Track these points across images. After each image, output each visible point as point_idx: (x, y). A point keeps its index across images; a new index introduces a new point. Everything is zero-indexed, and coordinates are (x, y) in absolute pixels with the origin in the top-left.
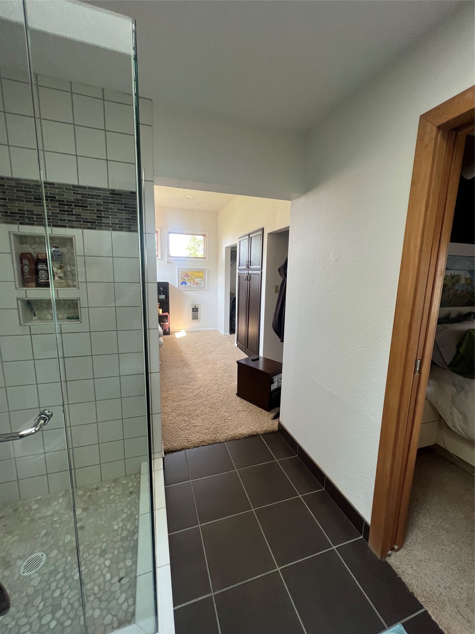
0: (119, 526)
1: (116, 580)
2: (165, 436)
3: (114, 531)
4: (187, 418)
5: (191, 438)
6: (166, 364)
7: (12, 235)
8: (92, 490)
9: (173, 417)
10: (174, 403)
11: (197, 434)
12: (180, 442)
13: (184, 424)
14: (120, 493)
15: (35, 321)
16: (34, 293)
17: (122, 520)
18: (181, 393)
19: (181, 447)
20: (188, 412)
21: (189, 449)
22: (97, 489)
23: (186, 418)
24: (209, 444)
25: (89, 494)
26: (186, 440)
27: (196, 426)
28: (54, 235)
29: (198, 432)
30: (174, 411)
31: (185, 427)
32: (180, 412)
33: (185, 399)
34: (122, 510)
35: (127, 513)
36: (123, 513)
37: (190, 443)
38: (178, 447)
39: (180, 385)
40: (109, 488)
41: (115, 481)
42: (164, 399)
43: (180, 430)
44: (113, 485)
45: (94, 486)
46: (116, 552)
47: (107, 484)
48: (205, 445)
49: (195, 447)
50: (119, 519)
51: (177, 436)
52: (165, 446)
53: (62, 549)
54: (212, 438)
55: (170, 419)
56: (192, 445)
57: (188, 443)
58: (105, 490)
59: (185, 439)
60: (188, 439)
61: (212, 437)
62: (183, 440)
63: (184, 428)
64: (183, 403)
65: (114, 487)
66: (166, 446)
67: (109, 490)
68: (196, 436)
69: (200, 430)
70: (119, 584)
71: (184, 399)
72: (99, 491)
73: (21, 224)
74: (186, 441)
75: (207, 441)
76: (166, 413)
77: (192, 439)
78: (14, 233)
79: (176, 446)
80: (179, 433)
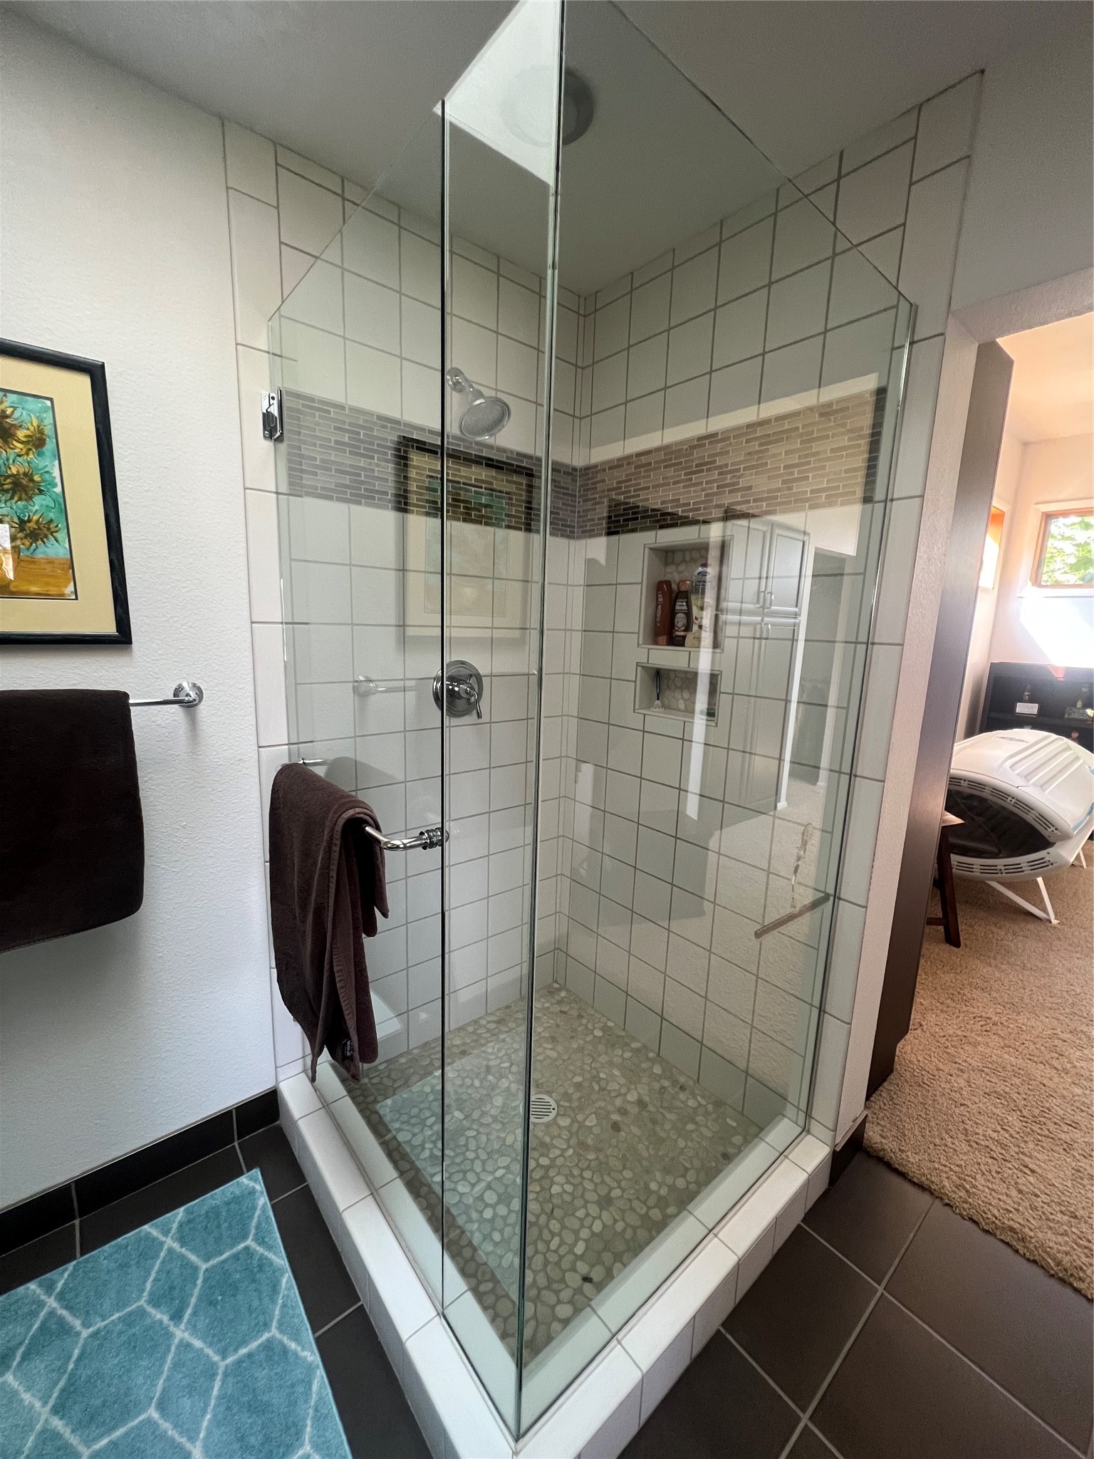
0: (660, 1188)
1: (583, 1268)
2: (901, 1111)
3: (647, 1187)
4: (1018, 1124)
5: (980, 1187)
6: (1076, 933)
7: (647, 550)
8: (675, 1083)
9: (970, 1086)
10: (1009, 1053)
11: (1014, 1193)
12: (929, 1165)
13: (989, 1131)
14: (709, 1134)
15: (657, 709)
16: (666, 657)
17: (672, 1188)
18: (1056, 1042)
19: (924, 1179)
20: (1037, 1112)
21: (947, 1208)
22: (682, 1088)
23: (1013, 1119)
24: (1035, 1262)
25: (666, 1083)
26: (959, 1178)
27: (1033, 1171)
28: (702, 540)
29: (1020, 1191)
30: (988, 1074)
31: (987, 1143)
32: (1007, 1090)
33: (1059, 1067)
34: (687, 1169)
35: (689, 1183)
36: (684, 1176)
37: (963, 1194)
38: (913, 1171)
39: (1077, 1017)
40: (700, 1105)
41: (718, 1104)
42: (982, 1023)
43: (960, 1135)
44: (710, 1107)
45: (682, 1079)
46: (620, 1226)
47: (703, 1097)
48: (1017, 1251)
49: (971, 1219)
50: (669, 1180)
51: (937, 1141)
52: (881, 1135)
53: (575, 1128)
54: (1066, 1259)
55: (956, 1085)
56: (966, 1206)
57: (955, 1189)
58: (691, 1103)
59: (956, 1169)
60: (965, 1180)
61: (1067, 1253)
62: (945, 1166)
63: (983, 1143)
64: (1039, 1072)
65: (707, 1114)
66: (884, 1138)
67: (695, 1109)
68: (1004, 1198)
69: (1037, 1196)
70: (580, 1282)
71: (1055, 1063)
72: (682, 1096)
73: (662, 527)
74: (955, 1178)
75: (1031, 1246)
76: (957, 1060)
77: (983, 1192)
78: (651, 546)
79: (912, 1164)
80: (950, 1140)
